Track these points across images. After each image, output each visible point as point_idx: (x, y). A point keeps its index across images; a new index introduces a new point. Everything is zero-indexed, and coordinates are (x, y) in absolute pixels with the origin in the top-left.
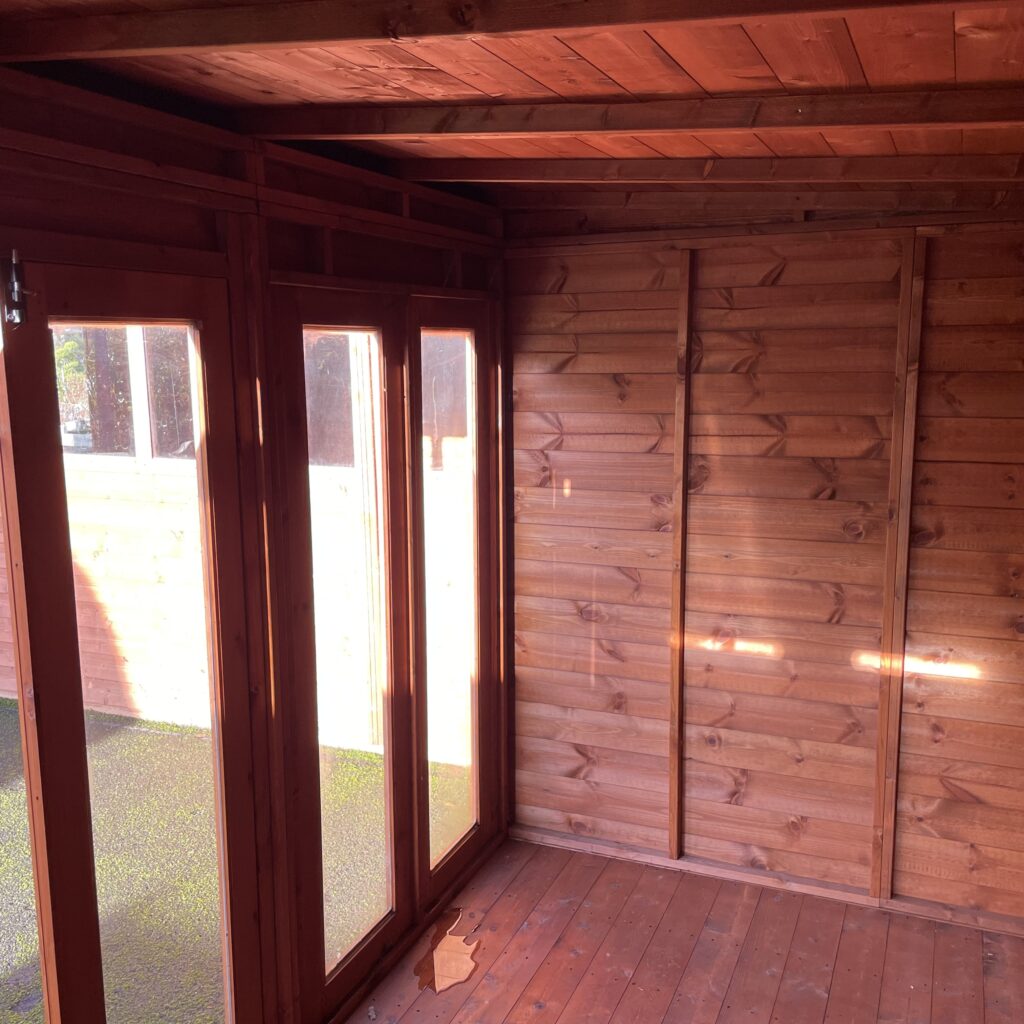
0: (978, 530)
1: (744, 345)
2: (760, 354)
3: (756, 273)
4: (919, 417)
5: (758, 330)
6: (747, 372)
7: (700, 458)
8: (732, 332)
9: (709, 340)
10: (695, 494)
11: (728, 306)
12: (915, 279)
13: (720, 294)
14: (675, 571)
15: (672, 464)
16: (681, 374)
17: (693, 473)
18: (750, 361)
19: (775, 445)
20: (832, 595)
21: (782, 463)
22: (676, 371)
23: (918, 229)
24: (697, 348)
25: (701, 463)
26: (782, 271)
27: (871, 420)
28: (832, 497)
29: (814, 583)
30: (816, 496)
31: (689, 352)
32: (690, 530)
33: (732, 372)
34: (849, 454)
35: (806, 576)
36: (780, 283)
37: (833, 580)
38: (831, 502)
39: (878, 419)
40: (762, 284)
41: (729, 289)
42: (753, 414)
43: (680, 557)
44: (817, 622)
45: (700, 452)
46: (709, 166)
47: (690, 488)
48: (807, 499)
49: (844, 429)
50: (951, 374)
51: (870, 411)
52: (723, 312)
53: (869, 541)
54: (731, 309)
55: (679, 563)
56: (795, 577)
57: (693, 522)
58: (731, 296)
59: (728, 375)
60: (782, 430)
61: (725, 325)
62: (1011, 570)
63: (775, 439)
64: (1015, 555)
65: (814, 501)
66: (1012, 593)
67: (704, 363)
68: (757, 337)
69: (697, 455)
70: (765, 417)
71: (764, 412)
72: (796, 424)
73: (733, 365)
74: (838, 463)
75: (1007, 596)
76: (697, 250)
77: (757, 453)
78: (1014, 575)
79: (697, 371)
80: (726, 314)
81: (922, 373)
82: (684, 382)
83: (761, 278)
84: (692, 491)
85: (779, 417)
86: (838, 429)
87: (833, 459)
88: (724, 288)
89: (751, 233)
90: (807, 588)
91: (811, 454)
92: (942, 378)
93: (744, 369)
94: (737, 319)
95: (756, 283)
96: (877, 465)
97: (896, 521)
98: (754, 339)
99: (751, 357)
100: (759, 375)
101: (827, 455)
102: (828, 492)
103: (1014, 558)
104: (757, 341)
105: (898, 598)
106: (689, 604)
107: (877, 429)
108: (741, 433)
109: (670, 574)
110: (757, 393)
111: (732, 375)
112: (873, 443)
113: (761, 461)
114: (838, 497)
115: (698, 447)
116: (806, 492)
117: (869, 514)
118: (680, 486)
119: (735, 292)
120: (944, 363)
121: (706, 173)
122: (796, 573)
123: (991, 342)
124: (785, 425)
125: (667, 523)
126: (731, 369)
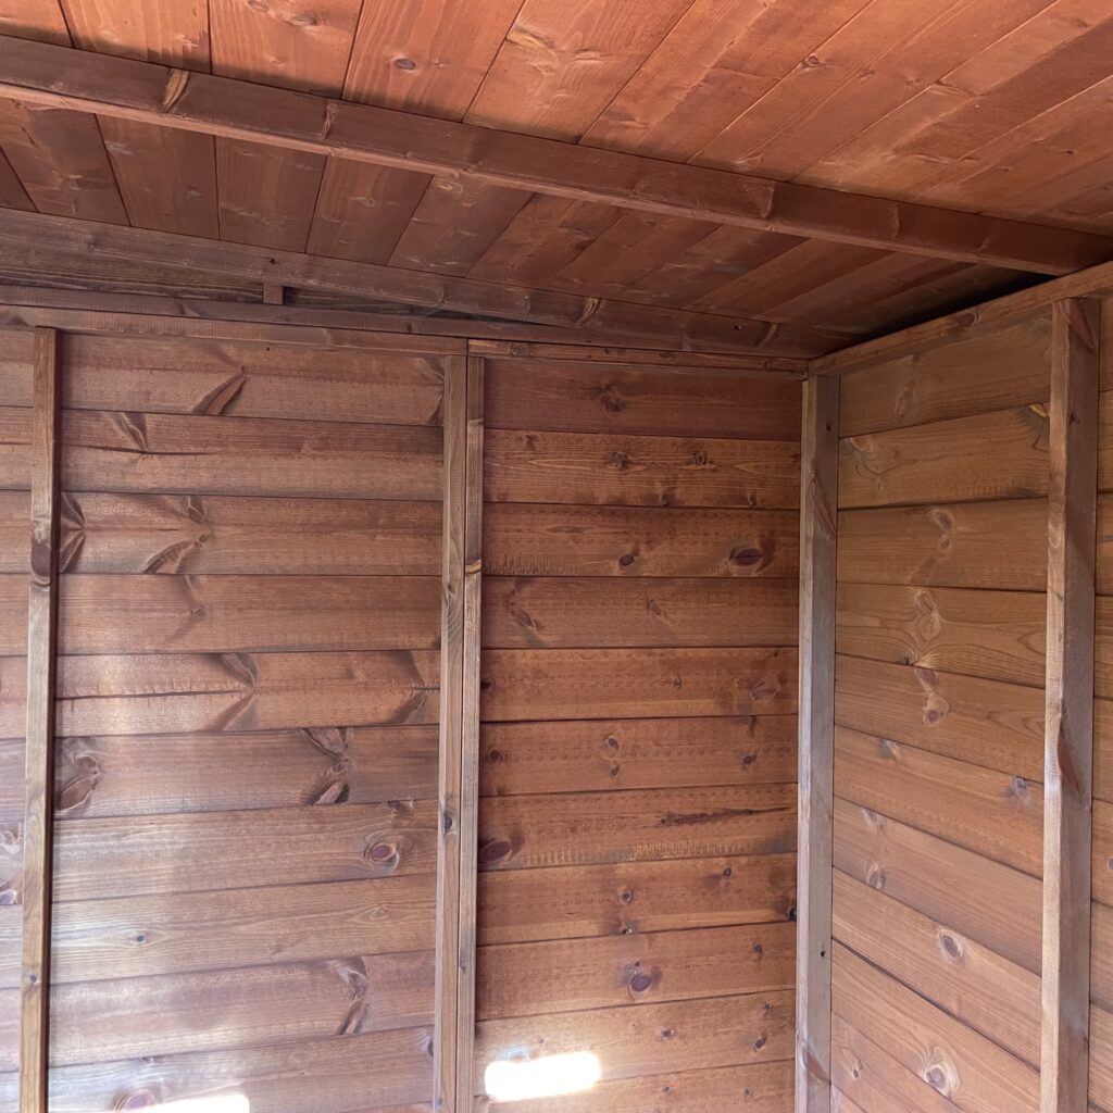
0: (573, 830)
1: (171, 523)
2: (203, 539)
3: (192, 390)
4: (485, 649)
5: (197, 496)
6: (179, 573)
7: (81, 743)
8: (145, 497)
9: (94, 508)
10: (70, 818)
11: (135, 446)
12: (469, 422)
13: (120, 423)
14: (27, 992)
15: (18, 761)
16: (40, 572)
17: (64, 774)
18: (183, 553)
19: (236, 708)
20: (347, 979)
21: (250, 742)
22: (29, 567)
23: (472, 342)
24: (71, 524)
25: (84, 752)
26: (239, 391)
27: (403, 657)
28: (342, 798)
29: (315, 965)
30: (312, 799)
31: (57, 531)
32: (59, 895)
33: (146, 572)
34: (370, 719)
35: (301, 952)
36: (237, 410)
37: (346, 951)
38: (342, 808)
39: (414, 653)
40: (202, 411)
41: (137, 416)
42: (193, 653)
43: (39, 960)
44: (318, 1039)
45: (80, 731)
46: (177, 84)
47: (60, 808)
48: (297, 805)
49: (360, 675)
50: (524, 579)
51: (403, 641)
52: (124, 457)
53: (409, 870)
54: (143, 453)
55: (39, 972)
56: (278, 957)
57: (67, 879)
58: (143, 429)
59: (138, 578)
60: (248, 681)
61: (131, 482)
62: (621, 890)
63: (236, 698)
64: (624, 865)
65: (310, 808)
66: (623, 927)
67: (88, 554)
68: (196, 506)
69: (74, 739)
70: (215, 658)
71: (211, 648)
72: (276, 668)
73: (149, 557)
74: (350, 734)
75: (617, 934)
76: (71, 333)
77: (201, 727)
78: (626, 896)
79: (72, 569)
80: (133, 462)
81: (487, 577)
82: (47, 590)
83: (200, 399)
84: (63, 813)
85: (242, 656)
86: (349, 675)
87: (342, 729)
88: (126, 412)
89: (183, 314)
90: (301, 975)
91: (302, 723)
92: (511, 586)
93: (172, 567)
94: (153, 473)
95: (190, 409)
96: (416, 734)
97: (456, 833)
98: (190, 511)
99: (185, 545)
100: (203, 579)
101: (331, 722)
102: (336, 789)
103: (623, 869)
104: (197, 515)
105: (463, 968)
106: (58, 1054)
107: (414, 674)
108: (168, 689)
109: (15, 999)
110: (199, 614)
111: (145, 577)
112: (408, 696)
113: (210, 741)
114: (352, 797)
115: (76, 720)
116: (295, 794)
117: (405, 823)
118: (40, 805)
119: (150, 422)
120: (512, 562)
121: (168, 100)
122: (279, 950)
123: (579, 530)
124: (254, 671)
125: (8, 886)
126: (144, 566)
